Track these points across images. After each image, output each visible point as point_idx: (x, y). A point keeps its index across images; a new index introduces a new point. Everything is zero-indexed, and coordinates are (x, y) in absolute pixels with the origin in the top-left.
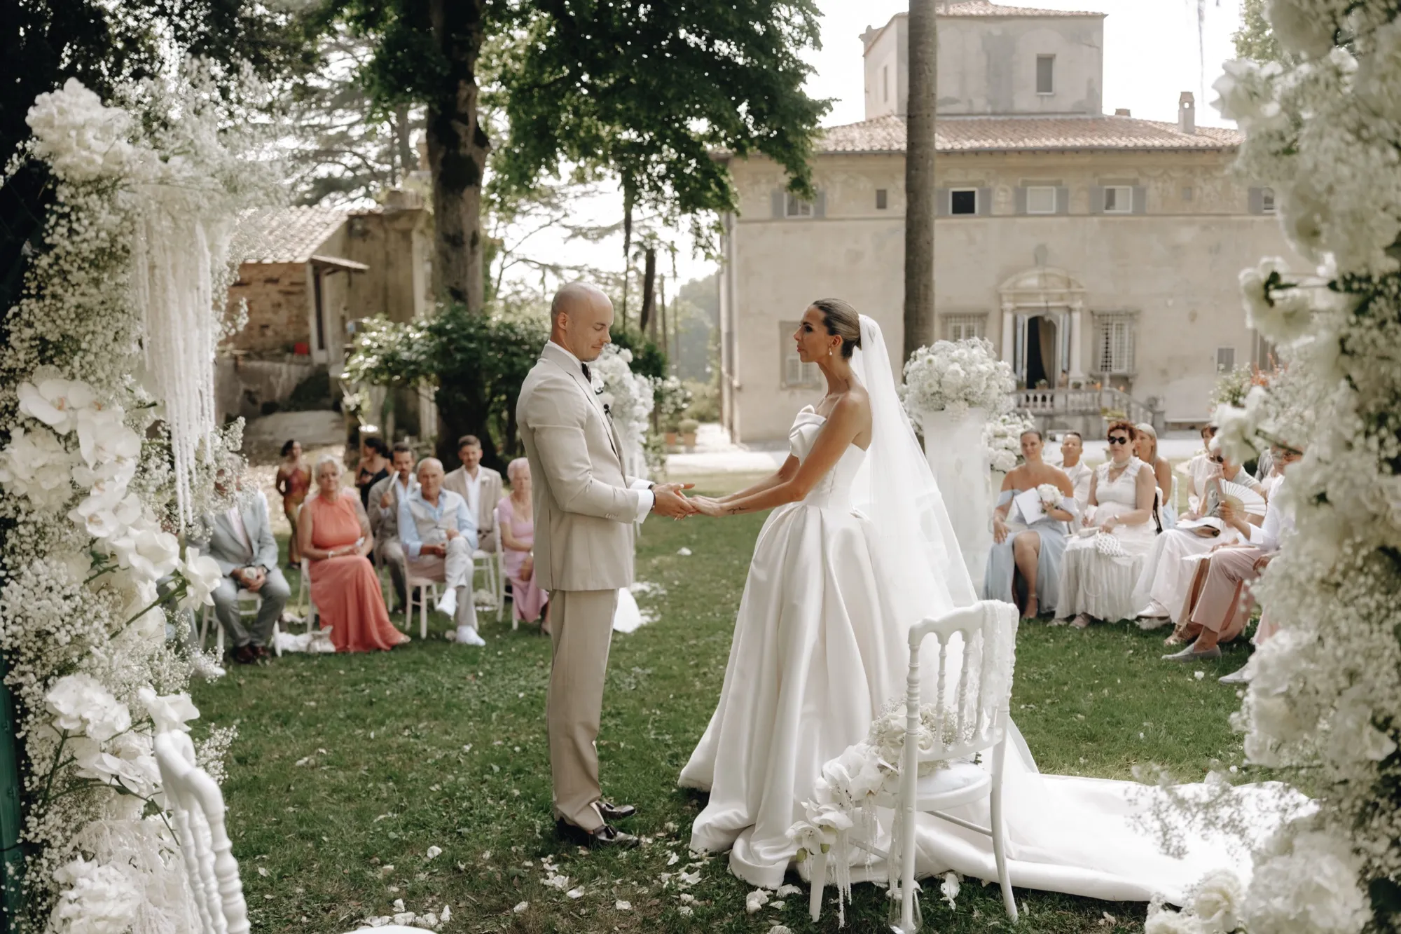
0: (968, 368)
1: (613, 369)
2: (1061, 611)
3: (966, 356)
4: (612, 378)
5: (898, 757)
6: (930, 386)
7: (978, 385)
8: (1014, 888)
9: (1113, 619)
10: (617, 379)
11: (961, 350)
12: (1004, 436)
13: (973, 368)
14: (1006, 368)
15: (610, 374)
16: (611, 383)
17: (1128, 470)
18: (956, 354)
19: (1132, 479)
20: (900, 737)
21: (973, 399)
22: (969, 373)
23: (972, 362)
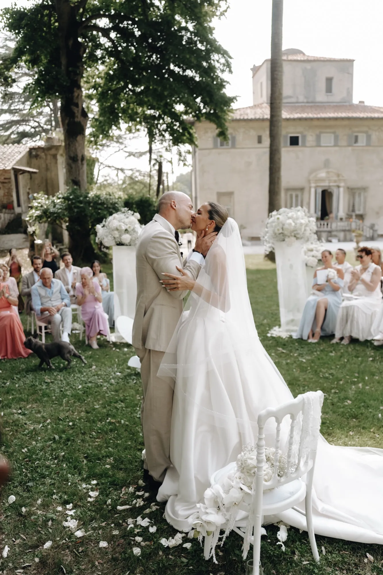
0: (295, 221)
1: (130, 223)
2: (338, 335)
3: (295, 216)
4: (130, 227)
5: (252, 483)
6: (278, 230)
7: (301, 229)
8: (316, 535)
9: (361, 339)
10: (132, 228)
11: (293, 213)
12: (312, 250)
13: (298, 222)
14: (313, 221)
15: (129, 226)
16: (129, 230)
17: (369, 269)
18: (290, 215)
19: (371, 273)
20: (253, 471)
21: (298, 236)
22: (296, 224)
23: (297, 219)
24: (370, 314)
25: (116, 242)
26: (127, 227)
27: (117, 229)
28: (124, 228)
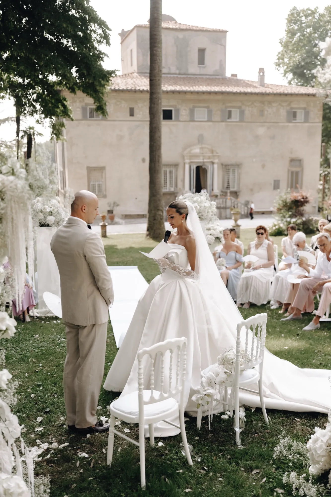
0: (200, 205)
2: (239, 301)
3: (199, 200)
4: (54, 210)
5: (231, 369)
7: (205, 212)
10: (56, 210)
11: (197, 198)
13: (203, 205)
14: (214, 204)
15: (52, 208)
16: (53, 212)
17: (263, 245)
18: (195, 199)
19: (265, 248)
20: (231, 362)
21: (202, 217)
22: (200, 207)
23: (201, 202)
24: (265, 282)
25: (40, 223)
26: (51, 209)
27: (41, 211)
28: (48, 210)
